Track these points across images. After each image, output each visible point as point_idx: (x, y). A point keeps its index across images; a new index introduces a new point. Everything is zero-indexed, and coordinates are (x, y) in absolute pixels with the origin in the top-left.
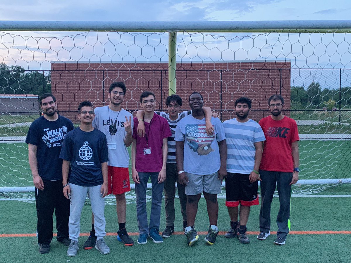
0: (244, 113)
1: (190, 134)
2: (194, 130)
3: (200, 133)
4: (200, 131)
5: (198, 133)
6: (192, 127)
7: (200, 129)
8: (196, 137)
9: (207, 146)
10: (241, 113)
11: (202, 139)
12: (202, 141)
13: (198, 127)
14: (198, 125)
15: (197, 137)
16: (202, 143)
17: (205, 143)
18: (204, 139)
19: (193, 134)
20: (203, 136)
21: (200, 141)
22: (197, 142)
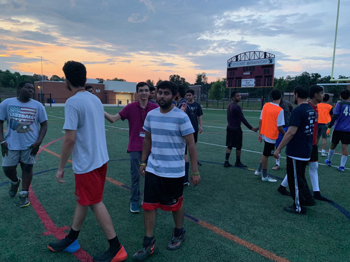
0: (164, 101)
1: (12, 114)
2: (16, 111)
3: (21, 114)
4: (22, 112)
5: (19, 114)
6: (15, 109)
7: (22, 111)
8: (16, 117)
9: (26, 126)
10: (162, 102)
11: (22, 119)
12: (22, 121)
13: (20, 109)
14: (21, 107)
15: (18, 117)
16: (22, 123)
17: (25, 123)
18: (24, 120)
19: (15, 114)
20: (24, 117)
21: (20, 121)
22: (17, 122)
